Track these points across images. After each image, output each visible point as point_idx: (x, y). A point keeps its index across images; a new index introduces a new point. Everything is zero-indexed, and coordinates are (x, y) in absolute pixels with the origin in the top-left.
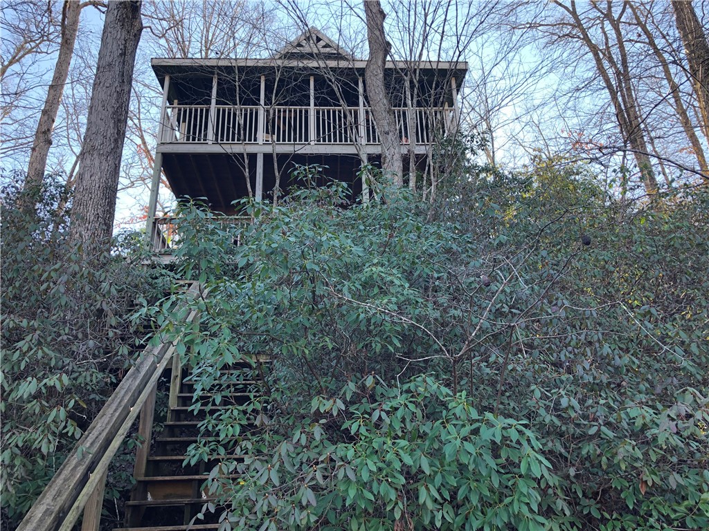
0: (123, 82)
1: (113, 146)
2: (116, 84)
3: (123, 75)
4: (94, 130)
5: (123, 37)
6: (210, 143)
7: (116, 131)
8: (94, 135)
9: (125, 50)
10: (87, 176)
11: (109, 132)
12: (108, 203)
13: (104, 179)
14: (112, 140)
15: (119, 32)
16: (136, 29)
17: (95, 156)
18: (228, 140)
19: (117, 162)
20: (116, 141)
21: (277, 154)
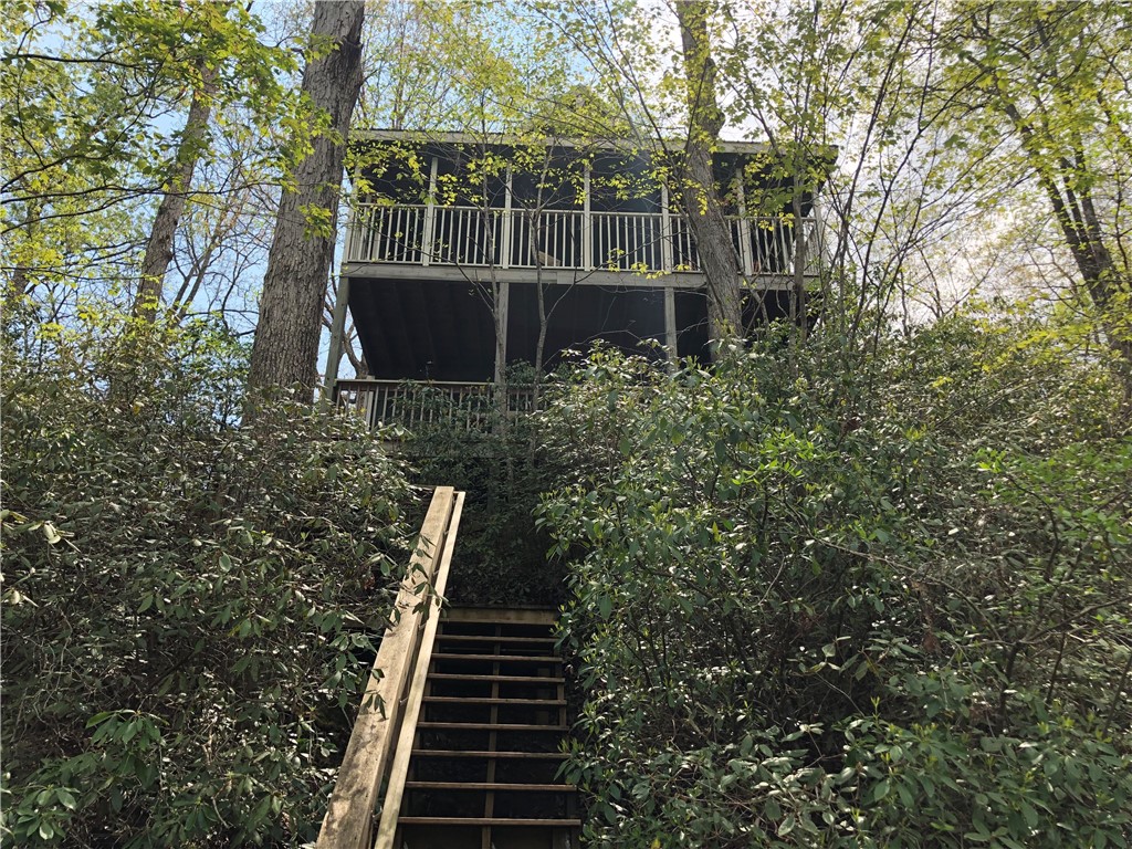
0: (333, 164)
1: (316, 266)
2: (323, 169)
3: (332, 155)
4: (288, 240)
5: (334, 96)
6: (426, 263)
7: (321, 244)
8: (288, 249)
9: (337, 116)
10: (277, 313)
11: (310, 245)
12: (308, 357)
13: (303, 318)
14: (315, 258)
15: (329, 89)
16: (353, 83)
17: (289, 281)
18: (471, 261)
19: (321, 293)
20: (321, 259)
21: (544, 285)
